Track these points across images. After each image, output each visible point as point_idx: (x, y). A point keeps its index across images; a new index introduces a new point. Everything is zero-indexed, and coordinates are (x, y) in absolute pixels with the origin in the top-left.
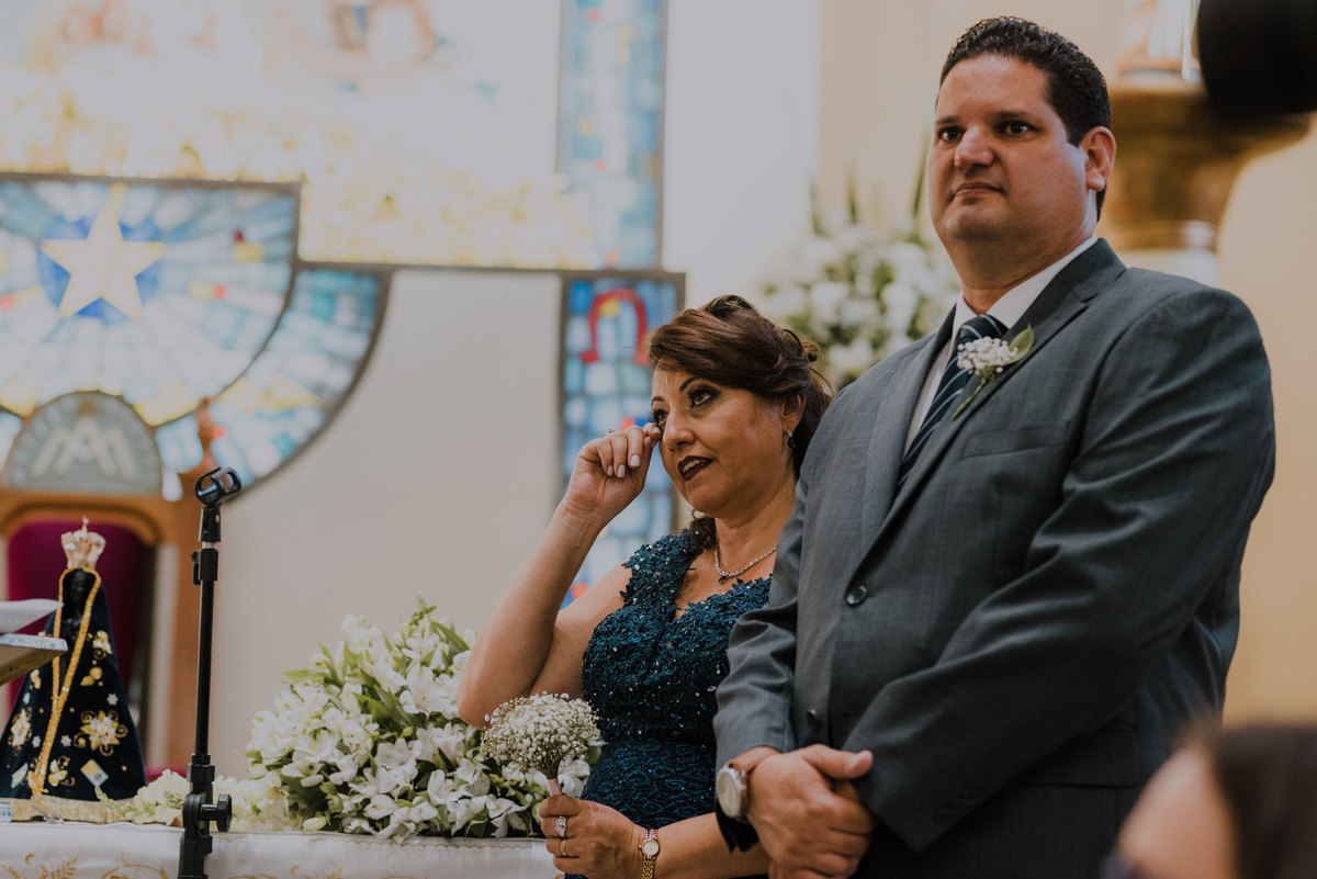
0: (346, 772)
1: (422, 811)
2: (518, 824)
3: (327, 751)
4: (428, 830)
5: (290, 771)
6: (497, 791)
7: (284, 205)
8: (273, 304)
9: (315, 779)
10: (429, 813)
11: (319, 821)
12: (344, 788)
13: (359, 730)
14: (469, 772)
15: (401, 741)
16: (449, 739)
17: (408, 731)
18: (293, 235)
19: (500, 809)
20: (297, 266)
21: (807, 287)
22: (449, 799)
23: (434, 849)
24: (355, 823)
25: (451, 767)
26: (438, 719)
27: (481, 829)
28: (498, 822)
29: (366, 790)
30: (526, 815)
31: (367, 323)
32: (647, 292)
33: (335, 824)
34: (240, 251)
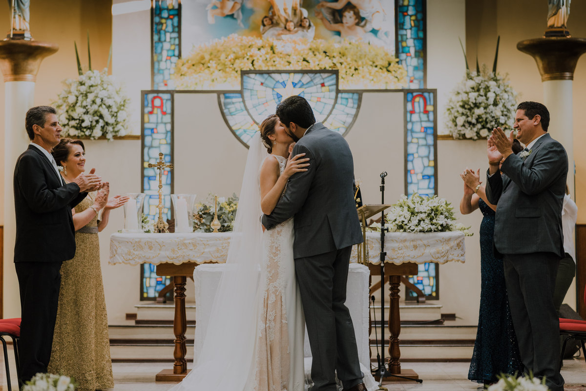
0: (406, 222)
1: (420, 228)
2: (436, 230)
3: (403, 219)
4: (421, 231)
5: (397, 222)
6: (432, 224)
7: (334, 76)
8: (332, 102)
9: (400, 224)
10: (421, 229)
11: (402, 230)
12: (406, 225)
13: (408, 215)
14: (427, 221)
15: (415, 216)
16: (423, 216)
17: (416, 214)
18: (337, 84)
19: (433, 227)
20: (338, 91)
21: (467, 93)
22: (424, 226)
23: (422, 234)
24: (409, 230)
25: (424, 220)
26: (421, 213)
27: (430, 231)
28: (433, 229)
29: (409, 225)
30: (437, 228)
31: (356, 106)
32: (426, 95)
33: (405, 231)
34: (323, 88)
